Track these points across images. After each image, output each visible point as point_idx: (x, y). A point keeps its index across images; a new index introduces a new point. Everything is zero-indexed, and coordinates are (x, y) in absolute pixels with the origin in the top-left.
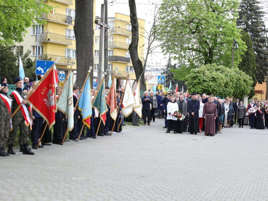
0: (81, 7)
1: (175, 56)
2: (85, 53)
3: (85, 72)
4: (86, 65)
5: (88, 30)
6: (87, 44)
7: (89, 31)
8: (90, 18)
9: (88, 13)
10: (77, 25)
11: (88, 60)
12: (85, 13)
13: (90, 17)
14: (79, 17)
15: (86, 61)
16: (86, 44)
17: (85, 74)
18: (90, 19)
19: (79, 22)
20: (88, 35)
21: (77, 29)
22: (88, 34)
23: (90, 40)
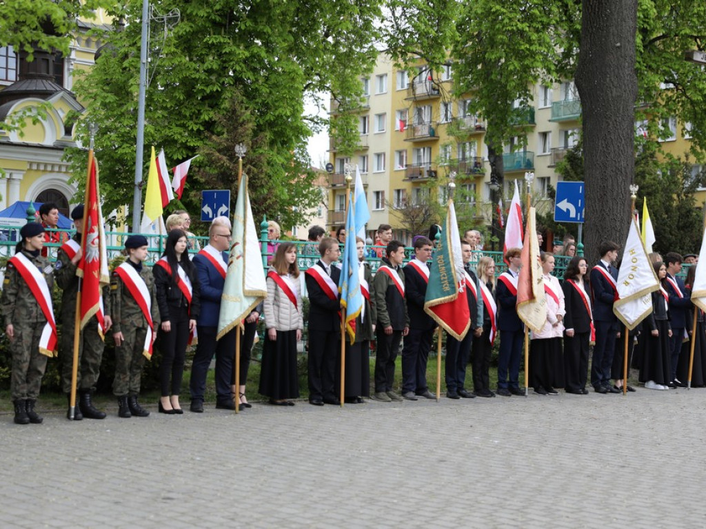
0: (592, 14)
2: (601, 148)
3: (603, 206)
4: (605, 185)
5: (611, 80)
6: (607, 122)
7: (615, 83)
8: (618, 44)
9: (612, 29)
10: (582, 67)
11: (609, 169)
12: (603, 30)
13: (620, 42)
14: (589, 46)
15: (605, 172)
16: (604, 123)
17: (603, 212)
18: (618, 47)
19: (588, 58)
20: (610, 95)
21: (581, 79)
22: (611, 92)
23: (619, 109)
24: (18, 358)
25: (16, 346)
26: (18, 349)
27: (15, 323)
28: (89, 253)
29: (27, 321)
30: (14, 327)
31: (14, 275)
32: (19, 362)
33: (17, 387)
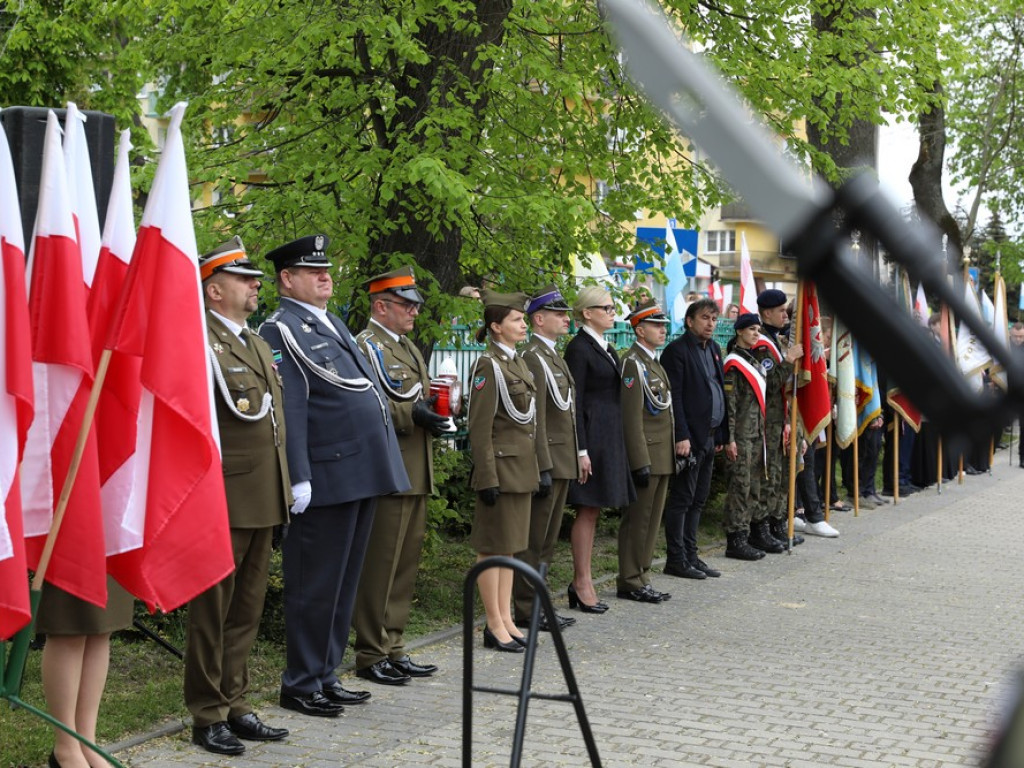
1: (994, 198)
24: (741, 480)
25: (740, 466)
26: (742, 468)
27: (738, 438)
28: (814, 350)
29: (751, 436)
30: (737, 444)
31: (738, 380)
32: (740, 486)
33: (739, 515)
